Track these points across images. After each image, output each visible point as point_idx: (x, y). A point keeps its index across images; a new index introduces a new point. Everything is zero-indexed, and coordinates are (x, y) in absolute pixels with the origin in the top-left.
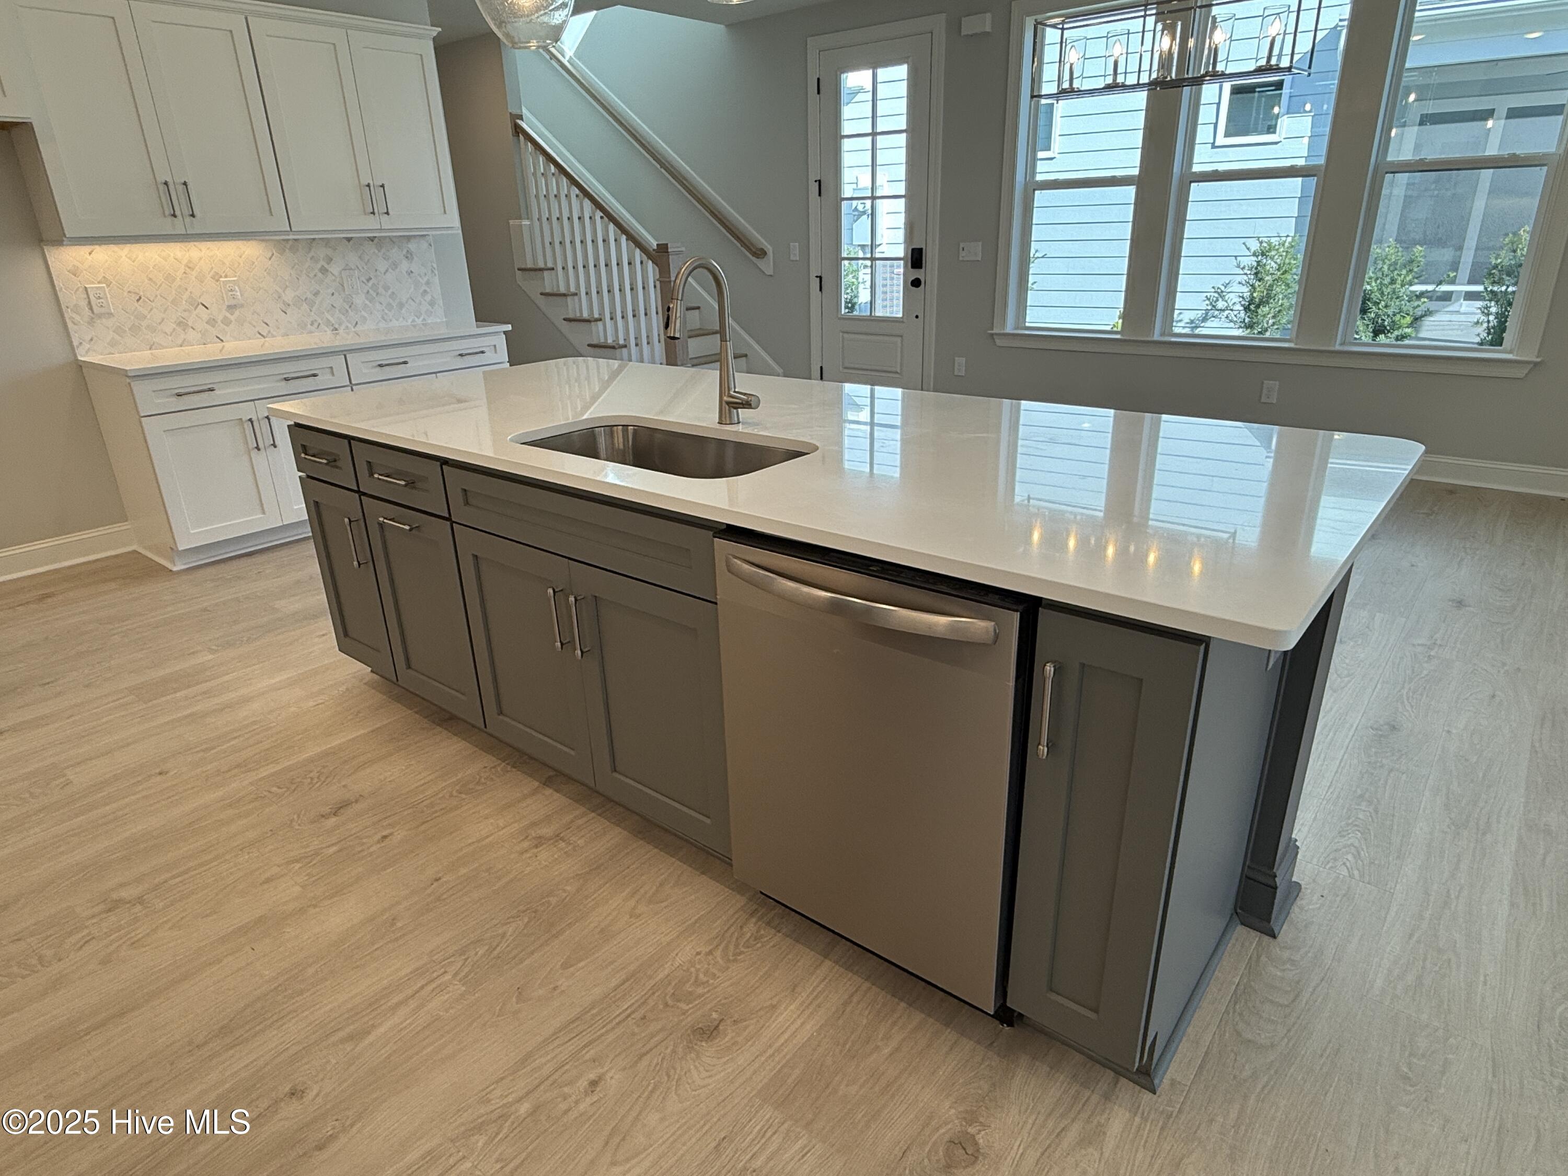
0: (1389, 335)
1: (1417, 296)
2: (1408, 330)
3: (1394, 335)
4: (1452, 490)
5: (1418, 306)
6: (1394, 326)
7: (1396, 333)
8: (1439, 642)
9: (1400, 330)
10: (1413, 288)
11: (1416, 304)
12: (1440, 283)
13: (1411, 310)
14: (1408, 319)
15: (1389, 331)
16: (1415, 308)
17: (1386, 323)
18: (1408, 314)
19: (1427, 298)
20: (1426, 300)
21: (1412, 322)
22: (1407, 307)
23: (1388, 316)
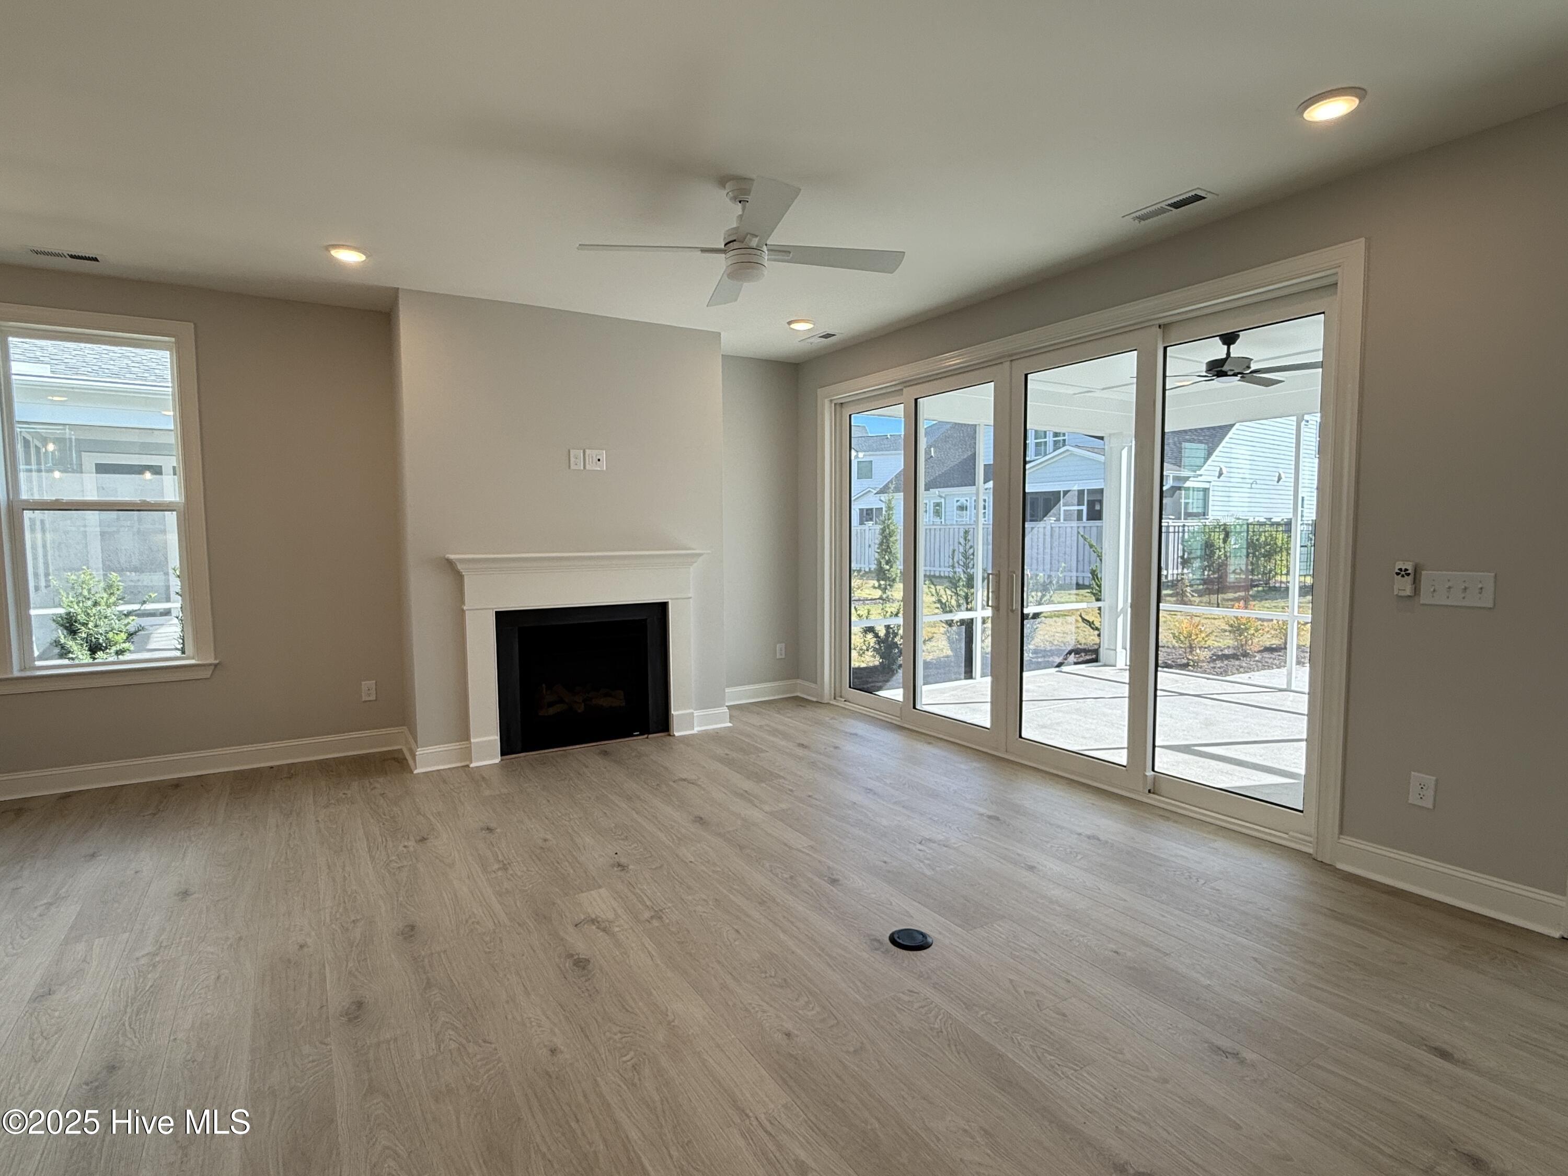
0: (108, 651)
1: (125, 615)
2: (126, 645)
3: (112, 651)
4: (177, 785)
5: (129, 623)
6: (110, 643)
7: (114, 649)
8: (164, 944)
9: (118, 646)
10: (121, 608)
11: (126, 622)
12: (144, 602)
13: (123, 627)
14: (123, 636)
15: (106, 648)
16: (126, 625)
17: (101, 641)
18: (121, 631)
19: (136, 615)
20: (134, 617)
21: (127, 638)
22: (117, 625)
23: (101, 634)
